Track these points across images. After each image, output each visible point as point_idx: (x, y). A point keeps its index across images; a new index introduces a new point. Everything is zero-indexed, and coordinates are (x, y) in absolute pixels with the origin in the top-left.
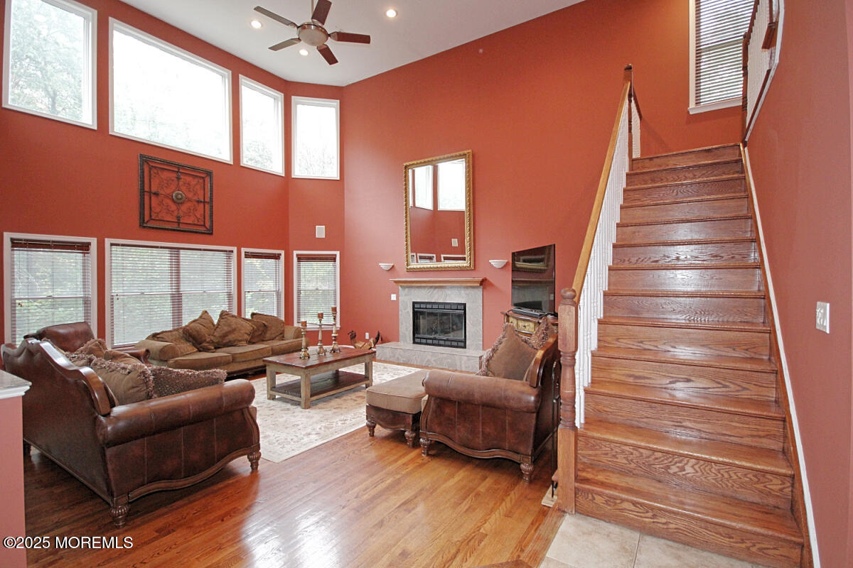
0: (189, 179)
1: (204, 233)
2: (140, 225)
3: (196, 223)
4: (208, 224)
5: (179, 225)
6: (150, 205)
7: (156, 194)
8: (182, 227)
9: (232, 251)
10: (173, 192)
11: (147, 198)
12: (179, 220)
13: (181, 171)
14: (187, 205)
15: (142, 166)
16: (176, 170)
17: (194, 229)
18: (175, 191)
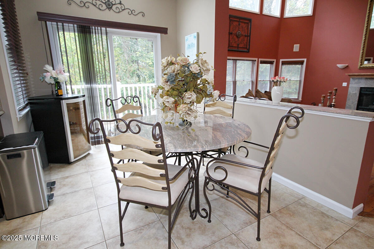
0: (243, 24)
1: (246, 52)
3: (244, 47)
4: (248, 47)
6: (229, 39)
8: (239, 49)
9: (255, 61)
12: (238, 46)
13: (240, 21)
14: (242, 38)
17: (243, 50)
18: (237, 31)
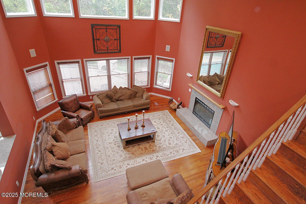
1: (117, 53)
2: (94, 53)
3: (114, 49)
4: (119, 49)
5: (108, 51)
6: (97, 45)
7: (99, 40)
8: (109, 51)
9: (129, 58)
10: (105, 38)
11: (95, 41)
12: (108, 49)
13: (107, 28)
14: (110, 42)
15: (92, 29)
16: (105, 28)
17: (114, 51)
18: (105, 37)
